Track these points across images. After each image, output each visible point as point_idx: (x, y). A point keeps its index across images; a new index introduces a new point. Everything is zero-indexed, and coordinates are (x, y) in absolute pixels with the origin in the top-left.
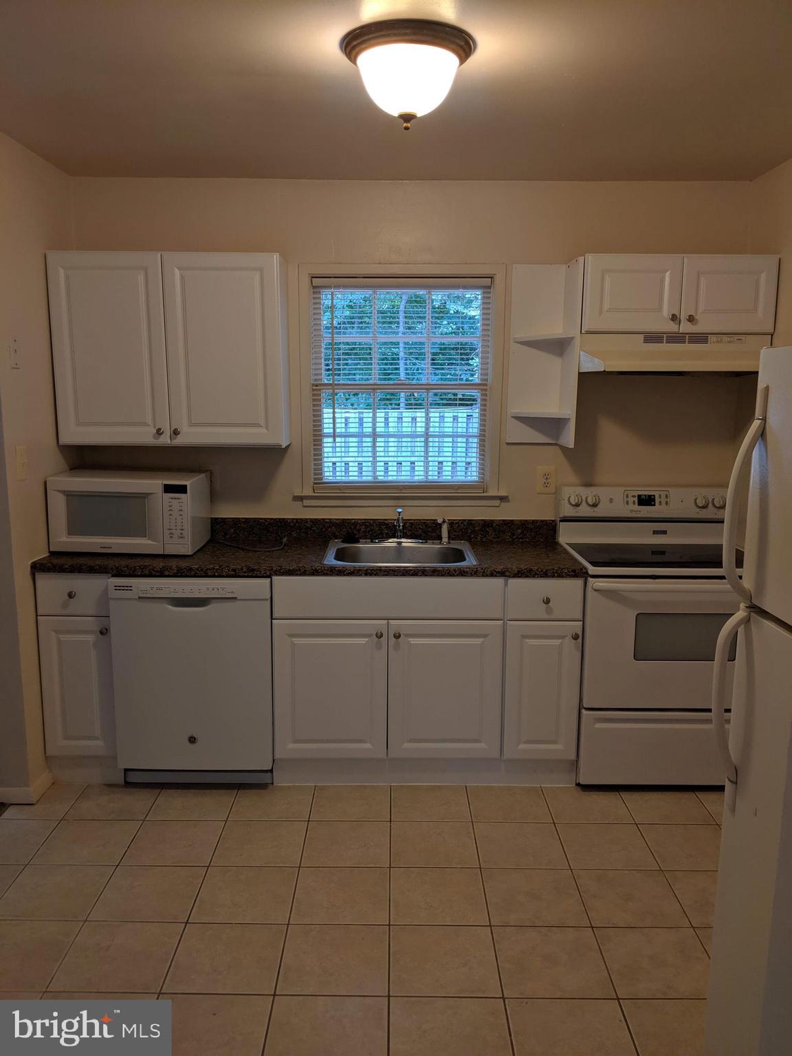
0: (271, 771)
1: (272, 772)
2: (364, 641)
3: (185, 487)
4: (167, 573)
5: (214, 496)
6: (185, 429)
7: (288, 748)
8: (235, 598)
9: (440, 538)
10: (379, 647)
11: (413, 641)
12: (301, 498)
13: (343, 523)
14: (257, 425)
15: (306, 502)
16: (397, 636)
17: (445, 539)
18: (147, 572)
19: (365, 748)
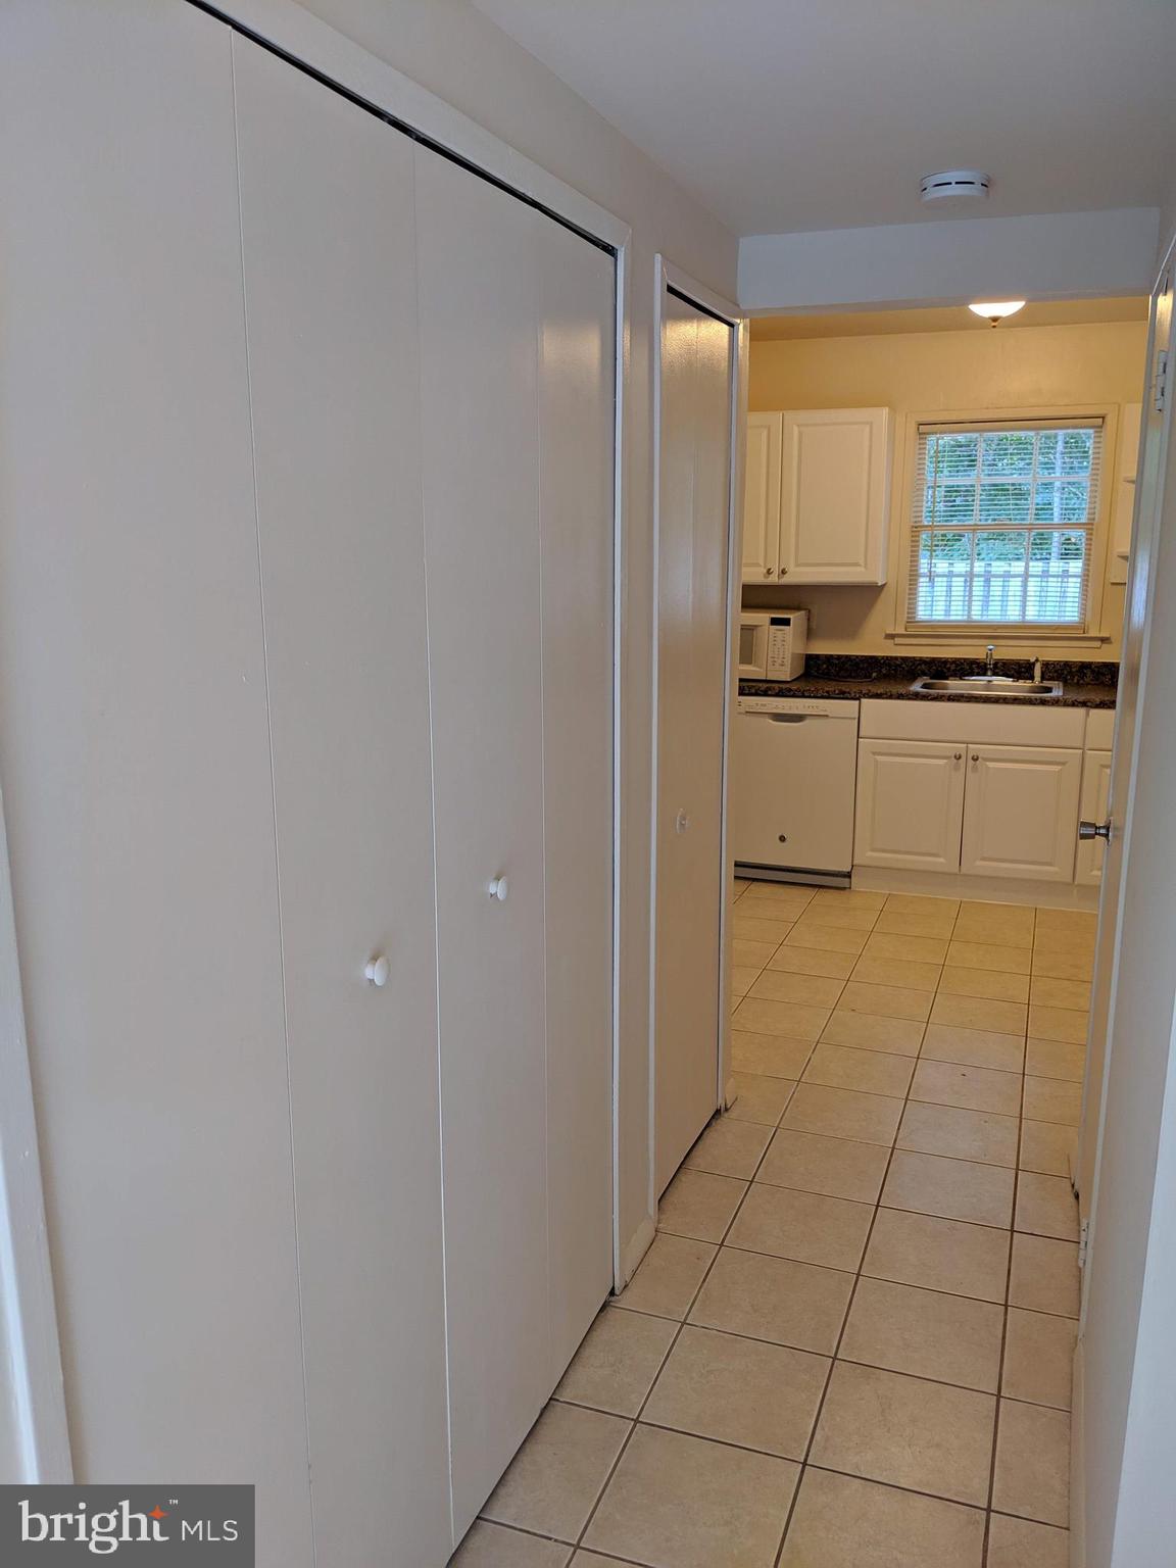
0: (848, 875)
1: (850, 877)
2: (942, 762)
3: (789, 620)
4: (770, 693)
5: (810, 634)
6: (791, 568)
7: (865, 856)
8: (827, 716)
9: (1032, 678)
10: (956, 768)
11: (991, 765)
12: (891, 637)
13: (933, 661)
14: (857, 565)
15: (898, 640)
16: (975, 759)
17: (1037, 678)
18: (753, 691)
19: (940, 862)
